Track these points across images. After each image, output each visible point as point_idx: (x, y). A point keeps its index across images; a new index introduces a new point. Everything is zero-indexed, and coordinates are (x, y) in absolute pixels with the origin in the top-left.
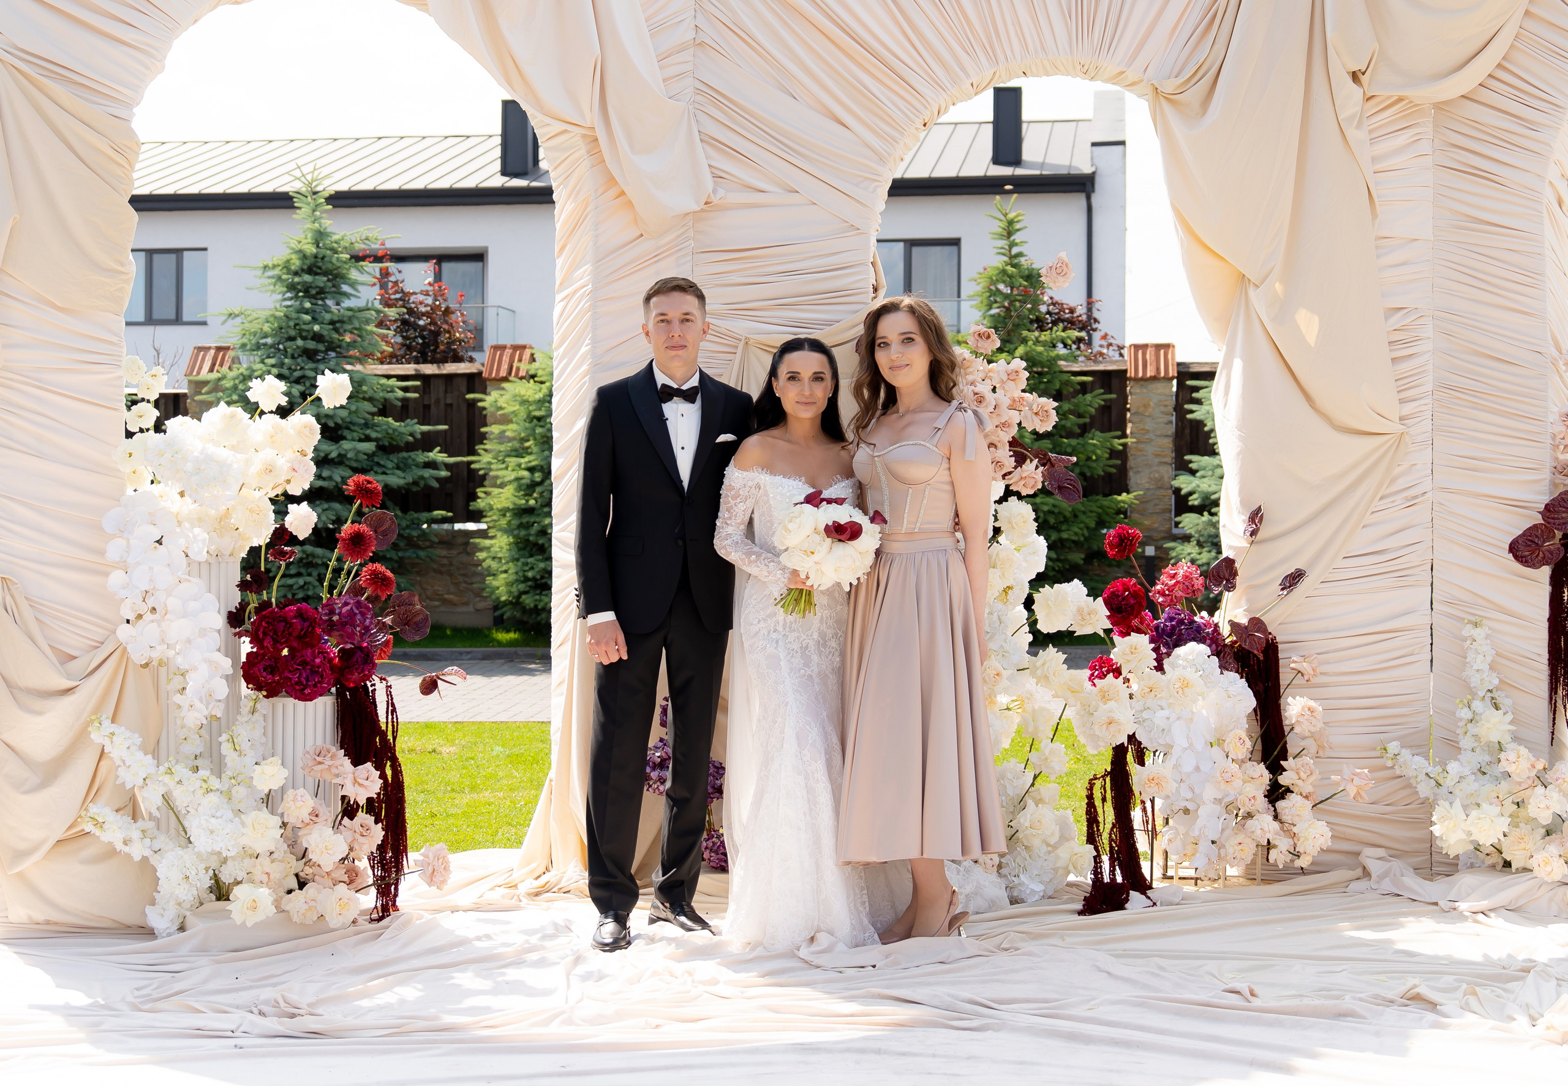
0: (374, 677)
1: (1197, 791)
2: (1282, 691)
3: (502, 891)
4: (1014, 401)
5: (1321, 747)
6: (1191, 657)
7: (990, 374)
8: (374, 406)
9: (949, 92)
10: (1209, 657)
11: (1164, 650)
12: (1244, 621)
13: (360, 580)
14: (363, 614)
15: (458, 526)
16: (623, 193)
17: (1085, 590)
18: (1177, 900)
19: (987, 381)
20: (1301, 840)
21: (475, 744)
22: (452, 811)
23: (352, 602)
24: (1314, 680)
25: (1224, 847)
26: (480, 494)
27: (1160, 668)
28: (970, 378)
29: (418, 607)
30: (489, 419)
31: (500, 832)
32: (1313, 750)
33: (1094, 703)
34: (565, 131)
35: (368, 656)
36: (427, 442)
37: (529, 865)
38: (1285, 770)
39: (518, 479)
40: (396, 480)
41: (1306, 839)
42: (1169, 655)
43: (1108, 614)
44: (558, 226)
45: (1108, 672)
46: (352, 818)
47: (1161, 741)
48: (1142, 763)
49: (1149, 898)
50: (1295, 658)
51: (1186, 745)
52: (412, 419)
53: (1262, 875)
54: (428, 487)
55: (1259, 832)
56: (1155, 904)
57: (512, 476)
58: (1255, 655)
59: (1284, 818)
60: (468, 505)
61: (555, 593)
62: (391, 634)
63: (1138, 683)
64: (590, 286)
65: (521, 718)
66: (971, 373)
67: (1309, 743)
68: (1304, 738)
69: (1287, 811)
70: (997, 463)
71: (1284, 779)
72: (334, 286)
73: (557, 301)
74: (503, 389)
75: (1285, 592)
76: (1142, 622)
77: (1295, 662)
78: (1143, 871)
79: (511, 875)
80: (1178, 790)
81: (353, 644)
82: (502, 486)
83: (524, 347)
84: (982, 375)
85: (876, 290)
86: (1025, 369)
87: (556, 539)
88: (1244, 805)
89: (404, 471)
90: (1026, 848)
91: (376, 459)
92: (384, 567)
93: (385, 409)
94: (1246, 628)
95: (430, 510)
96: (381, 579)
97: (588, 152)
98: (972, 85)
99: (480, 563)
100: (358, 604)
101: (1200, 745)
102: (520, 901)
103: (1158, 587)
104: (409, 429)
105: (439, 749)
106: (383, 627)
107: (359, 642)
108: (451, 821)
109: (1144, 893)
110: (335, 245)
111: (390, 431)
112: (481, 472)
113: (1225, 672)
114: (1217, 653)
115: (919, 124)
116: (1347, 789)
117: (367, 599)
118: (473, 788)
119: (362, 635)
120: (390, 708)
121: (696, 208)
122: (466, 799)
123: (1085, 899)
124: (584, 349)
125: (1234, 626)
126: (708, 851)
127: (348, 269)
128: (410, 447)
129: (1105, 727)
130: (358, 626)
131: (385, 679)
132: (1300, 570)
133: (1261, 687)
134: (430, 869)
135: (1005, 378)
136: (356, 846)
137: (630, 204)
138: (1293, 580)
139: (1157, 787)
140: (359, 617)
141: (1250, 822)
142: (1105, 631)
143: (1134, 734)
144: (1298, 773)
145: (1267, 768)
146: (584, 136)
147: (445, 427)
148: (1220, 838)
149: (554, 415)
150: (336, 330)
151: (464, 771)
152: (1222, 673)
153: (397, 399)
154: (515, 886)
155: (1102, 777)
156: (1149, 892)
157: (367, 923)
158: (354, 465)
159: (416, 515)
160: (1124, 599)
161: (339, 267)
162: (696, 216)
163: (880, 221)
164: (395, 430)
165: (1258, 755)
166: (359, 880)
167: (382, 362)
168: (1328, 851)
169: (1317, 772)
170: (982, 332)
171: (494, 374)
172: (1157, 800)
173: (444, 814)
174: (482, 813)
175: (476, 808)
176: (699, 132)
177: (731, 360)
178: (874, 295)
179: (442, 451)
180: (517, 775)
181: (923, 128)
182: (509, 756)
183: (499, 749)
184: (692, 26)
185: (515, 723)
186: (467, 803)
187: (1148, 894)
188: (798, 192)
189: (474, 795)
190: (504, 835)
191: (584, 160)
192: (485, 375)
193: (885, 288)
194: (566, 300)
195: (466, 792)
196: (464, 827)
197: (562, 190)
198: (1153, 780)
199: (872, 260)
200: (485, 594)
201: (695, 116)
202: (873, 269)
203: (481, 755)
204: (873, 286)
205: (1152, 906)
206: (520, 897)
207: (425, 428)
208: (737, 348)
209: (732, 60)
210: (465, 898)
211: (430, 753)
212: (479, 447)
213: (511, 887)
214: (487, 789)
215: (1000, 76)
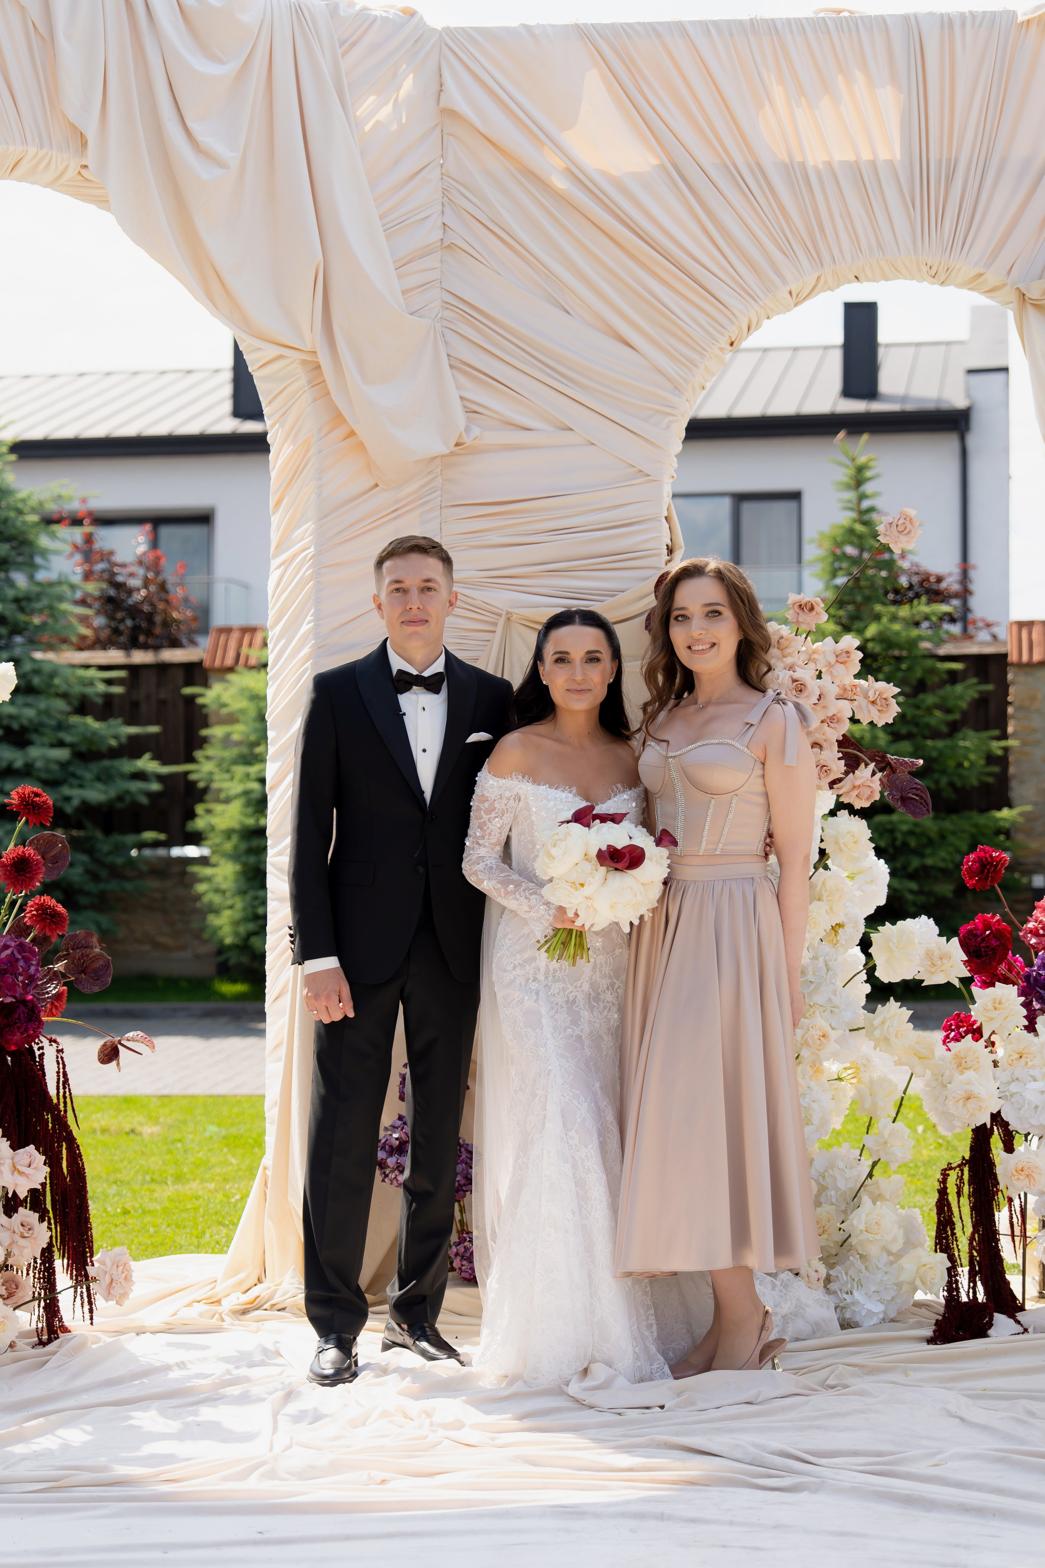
0: (42, 1038)
3: (201, 1308)
4: (845, 690)
7: (815, 656)
8: (69, 703)
9: (761, 303)
11: (1036, 1005)
13: (24, 917)
14: (27, 960)
15: (175, 851)
16: (352, 433)
17: (936, 930)
19: (812, 665)
21: (185, 1122)
22: (152, 1206)
23: (13, 944)
26: (200, 812)
27: (1031, 1028)
28: (789, 660)
29: (97, 950)
30: (212, 719)
31: (208, 1235)
33: (947, 1072)
34: (280, 357)
35: (33, 1012)
36: (135, 748)
37: (235, 1275)
39: (246, 793)
40: (96, 794)
42: (1043, 1011)
43: (966, 958)
44: (273, 474)
45: (967, 1033)
46: (10, 1217)
47: (1034, 1122)
48: (1009, 1148)
49: (1018, 1322)
52: (116, 717)
54: (135, 804)
56: (1026, 1331)
60: (184, 825)
61: (271, 933)
62: (65, 984)
63: (1005, 1049)
64: (312, 549)
65: (245, 1091)
66: (790, 655)
70: (823, 768)
72: (19, 554)
73: (272, 568)
74: (227, 681)
76: (1010, 968)
78: (1012, 1286)
79: (214, 1288)
81: (14, 997)
82: (227, 801)
83: (254, 631)
84: (803, 657)
85: (670, 551)
86: (858, 648)
87: (272, 865)
89: (105, 783)
90: (862, 1256)
91: (71, 769)
92: (54, 901)
93: (83, 707)
95: (138, 830)
96: (50, 915)
97: (309, 382)
98: (790, 293)
99: (199, 897)
100: (21, 947)
102: (223, 1320)
103: (1031, 925)
104: (112, 731)
105: (139, 1129)
106: (55, 976)
107: (21, 994)
108: (148, 1219)
109: (1012, 1316)
110: (20, 506)
111: (89, 734)
112: (201, 785)
115: (724, 342)
117: (32, 941)
118: (179, 1178)
119: (25, 986)
120: (62, 1079)
121: (446, 451)
122: (169, 1191)
123: (937, 1323)
124: (305, 628)
126: (459, 1258)
127: (37, 535)
128: (115, 753)
129: (961, 1103)
130: (21, 974)
131: (55, 1041)
134: (108, 1279)
135: (833, 660)
136: (15, 1251)
137: (361, 447)
139: (1026, 1181)
140: (21, 963)
142: (962, 980)
143: (999, 1112)
146: (303, 362)
147: (154, 729)
149: (269, 710)
150: (22, 610)
151: (168, 1157)
153: (98, 695)
154: (219, 1302)
155: (959, 1166)
156: (1020, 1316)
157: (29, 1348)
158: (44, 776)
159: (122, 839)
160: (983, 940)
161: (24, 533)
162: (445, 461)
163: (676, 465)
164: (94, 733)
166: (19, 1294)
167: (80, 649)
170: (803, 602)
171: (217, 663)
172: (1029, 1196)
173: (140, 1211)
174: (187, 1209)
175: (180, 1202)
176: (448, 355)
177: (489, 641)
178: (668, 558)
179: (153, 759)
180: (234, 1161)
181: (730, 348)
182: (225, 1138)
183: (213, 1129)
184: (439, 224)
185: (235, 1096)
186: (169, 1197)
187: (1019, 1318)
188: (572, 430)
189: (179, 1187)
190: (211, 1236)
191: (304, 392)
192: (207, 664)
193: (684, 548)
194: (283, 567)
195: (169, 1183)
196: (164, 1227)
197: (278, 430)
198: (1022, 1170)
199: (666, 514)
200: (206, 936)
201: (443, 336)
202: (668, 526)
203: (191, 1136)
204: (667, 545)
205: (1023, 1333)
206: (223, 1316)
207: (133, 730)
208: (496, 624)
209: (489, 265)
210: (154, 1316)
211: (128, 1133)
212: (198, 754)
213: (213, 1303)
214: (194, 1180)
215: (826, 282)
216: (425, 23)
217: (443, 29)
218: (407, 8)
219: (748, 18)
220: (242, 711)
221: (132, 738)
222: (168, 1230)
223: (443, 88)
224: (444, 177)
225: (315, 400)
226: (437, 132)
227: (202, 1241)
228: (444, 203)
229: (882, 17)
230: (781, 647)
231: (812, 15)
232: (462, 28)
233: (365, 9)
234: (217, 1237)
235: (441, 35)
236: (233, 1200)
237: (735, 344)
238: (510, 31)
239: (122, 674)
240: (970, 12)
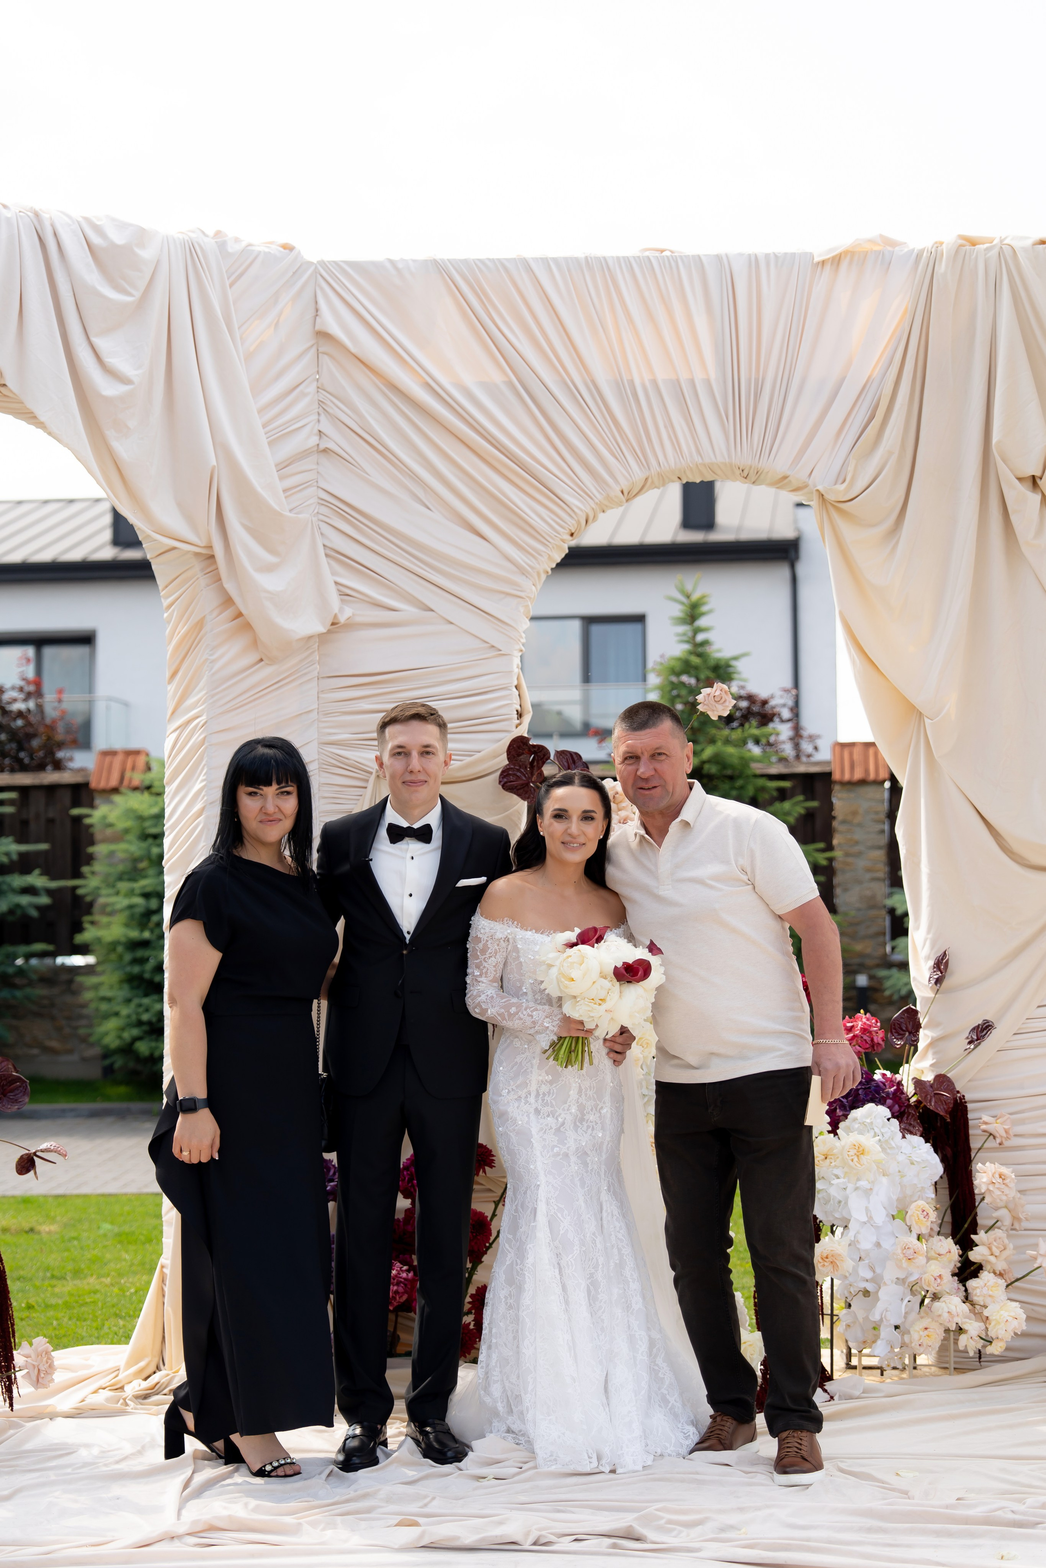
1: (878, 1271)
2: (973, 1155)
3: (106, 1394)
5: (1016, 1218)
6: (868, 1121)
9: (597, 501)
10: (888, 1120)
11: (839, 1112)
12: (929, 1077)
15: (60, 960)
16: (240, 614)
18: (857, 1393)
20: (993, 1323)
21: (80, 1221)
22: (53, 1301)
24: (1007, 1143)
25: (909, 1332)
26: (86, 925)
27: (834, 1131)
29: (14, 1074)
30: (98, 836)
31: (107, 1324)
32: (1007, 1222)
34: (177, 548)
36: (24, 864)
37: (137, 1363)
38: (977, 1245)
39: (131, 907)
41: (998, 1323)
42: (846, 1117)
44: (170, 648)
47: (837, 1215)
49: (825, 1391)
50: (985, 1118)
51: (865, 1219)
52: (8, 836)
53: (955, 1362)
54: (26, 917)
55: (946, 1315)
56: (832, 1398)
57: (125, 902)
58: (941, 1116)
59: (975, 1299)
60: (72, 938)
64: (204, 717)
65: (132, 1189)
67: (1003, 1213)
68: (997, 1209)
69: (978, 1291)
71: (975, 1255)
73: (167, 732)
75: (972, 1047)
77: (986, 1123)
79: (117, 1376)
80: (855, 1269)
82: (111, 914)
83: (137, 753)
85: (520, 715)
88: (929, 1285)
94: (932, 1086)
95: (28, 941)
97: (202, 570)
98: (622, 492)
99: (84, 1006)
101: (880, 1217)
102: (127, 1405)
104: (4, 849)
105: (37, 1228)
108: (51, 1313)
112: (88, 899)
113: (908, 1136)
114: (898, 1115)
115: (565, 534)
116: (1044, 1265)
118: (77, 1273)
121: (322, 629)
122: (68, 1287)
125: (918, 1083)
128: (6, 870)
132: (988, 1021)
133: (949, 1152)
137: (248, 627)
138: (982, 1031)
139: (830, 1268)
141: (936, 1304)
144: (990, 1249)
145: (956, 1244)
146: (197, 554)
147: (44, 846)
148: (904, 1323)
149: (166, 857)
151: (66, 1254)
152: (904, 1137)
154: (122, 1388)
156: (828, 1385)
159: (10, 949)
162: (323, 638)
163: (524, 641)
165: (948, 1229)
168: (1025, 1335)
169: (1011, 1246)
171: (102, 785)
172: (835, 1281)
173: (43, 1305)
174: (86, 1303)
175: (79, 1297)
176: (324, 546)
177: (361, 795)
178: (518, 722)
179: (41, 874)
180: (127, 1257)
181: (570, 538)
182: (119, 1235)
183: (106, 1226)
184: (316, 431)
185: (126, 1194)
186: (69, 1291)
187: (826, 1387)
188: (432, 610)
189: (78, 1282)
190: (110, 1328)
191: (198, 579)
192: (93, 785)
193: (531, 713)
194: (178, 732)
195: (68, 1278)
196: (66, 1320)
197: (173, 611)
198: (827, 1258)
199: (515, 683)
200: (92, 1039)
201: (320, 529)
202: (517, 693)
203: (85, 1234)
204: (517, 711)
205: (829, 1401)
206: (127, 1401)
207: (24, 848)
208: (367, 781)
209: (358, 466)
210: (66, 1402)
211: (27, 1232)
212: (85, 869)
213: (116, 1389)
214: (92, 1275)
215: (653, 482)
216: (303, 257)
217: (318, 262)
218: (287, 244)
219: (583, 256)
220: (127, 831)
221: (21, 855)
222: (70, 1323)
223: (318, 313)
224: (320, 390)
225: (208, 585)
226: (313, 351)
227: (102, 1333)
228: (320, 412)
229: (699, 256)
230: (616, 802)
231: (638, 254)
232: (335, 262)
233: (250, 245)
234: (115, 1328)
235: (316, 268)
236: (128, 1293)
237: (574, 535)
238: (376, 265)
239: (13, 795)
240: (774, 253)
